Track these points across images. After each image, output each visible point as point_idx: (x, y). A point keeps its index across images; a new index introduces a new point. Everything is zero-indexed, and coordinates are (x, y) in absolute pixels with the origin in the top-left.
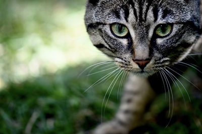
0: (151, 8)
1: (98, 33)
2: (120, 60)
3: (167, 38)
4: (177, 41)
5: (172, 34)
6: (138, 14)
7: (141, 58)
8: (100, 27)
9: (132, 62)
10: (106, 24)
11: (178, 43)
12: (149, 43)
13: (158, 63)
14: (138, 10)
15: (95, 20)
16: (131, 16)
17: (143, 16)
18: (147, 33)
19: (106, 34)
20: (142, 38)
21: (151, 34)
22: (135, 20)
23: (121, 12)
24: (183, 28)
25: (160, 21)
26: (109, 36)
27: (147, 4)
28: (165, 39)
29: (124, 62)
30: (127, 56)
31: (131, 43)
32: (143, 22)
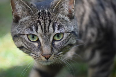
0: (51, 25)
1: (20, 40)
2: (34, 55)
3: (61, 41)
4: (66, 42)
5: (64, 39)
6: (43, 28)
7: (46, 54)
8: (21, 36)
9: (41, 56)
10: (24, 35)
11: (67, 44)
12: (51, 45)
13: (56, 56)
14: (43, 26)
15: (18, 33)
16: (40, 30)
17: (47, 29)
18: (49, 39)
19: (25, 40)
20: (46, 42)
21: (51, 39)
22: (42, 32)
23: (33, 28)
24: (70, 35)
25: (57, 32)
26: (27, 42)
27: (48, 22)
28: (59, 42)
29: (37, 56)
30: (39, 53)
31: (40, 45)
32: (47, 33)
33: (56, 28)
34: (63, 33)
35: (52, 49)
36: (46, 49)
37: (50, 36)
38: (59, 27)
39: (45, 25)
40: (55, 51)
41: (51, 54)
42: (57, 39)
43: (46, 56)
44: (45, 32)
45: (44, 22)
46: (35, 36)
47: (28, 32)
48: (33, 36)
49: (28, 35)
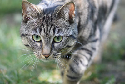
33: (56, 31)
34: (62, 37)
35: (51, 50)
36: (47, 50)
37: (50, 38)
38: (59, 31)
39: (47, 28)
40: (54, 51)
41: (50, 54)
42: (57, 41)
43: (46, 56)
44: (47, 34)
45: (47, 26)
46: (38, 37)
47: (33, 33)
48: (37, 37)
49: (33, 36)
